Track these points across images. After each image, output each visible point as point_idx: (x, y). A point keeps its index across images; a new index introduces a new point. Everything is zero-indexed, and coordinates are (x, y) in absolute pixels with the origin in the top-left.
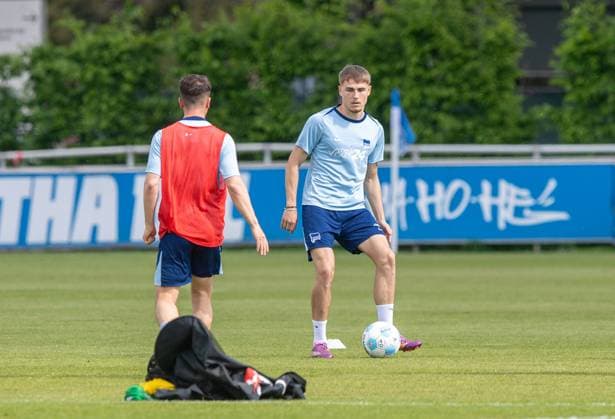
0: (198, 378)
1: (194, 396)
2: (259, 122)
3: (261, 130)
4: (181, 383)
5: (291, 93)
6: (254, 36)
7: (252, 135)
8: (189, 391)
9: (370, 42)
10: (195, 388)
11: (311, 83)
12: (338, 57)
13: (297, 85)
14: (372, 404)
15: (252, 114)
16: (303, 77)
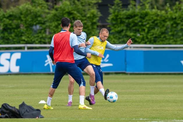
0: (8, 112)
1: (6, 117)
2: (23, 38)
3: (24, 40)
4: (2, 113)
5: (33, 30)
6: (21, 14)
7: (22, 42)
8: (5, 116)
9: (55, 15)
10: (6, 115)
11: (38, 27)
12: (46, 19)
13: (34, 27)
14: (57, 119)
15: (21, 36)
16: (36, 25)
